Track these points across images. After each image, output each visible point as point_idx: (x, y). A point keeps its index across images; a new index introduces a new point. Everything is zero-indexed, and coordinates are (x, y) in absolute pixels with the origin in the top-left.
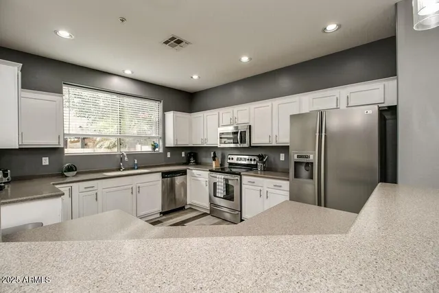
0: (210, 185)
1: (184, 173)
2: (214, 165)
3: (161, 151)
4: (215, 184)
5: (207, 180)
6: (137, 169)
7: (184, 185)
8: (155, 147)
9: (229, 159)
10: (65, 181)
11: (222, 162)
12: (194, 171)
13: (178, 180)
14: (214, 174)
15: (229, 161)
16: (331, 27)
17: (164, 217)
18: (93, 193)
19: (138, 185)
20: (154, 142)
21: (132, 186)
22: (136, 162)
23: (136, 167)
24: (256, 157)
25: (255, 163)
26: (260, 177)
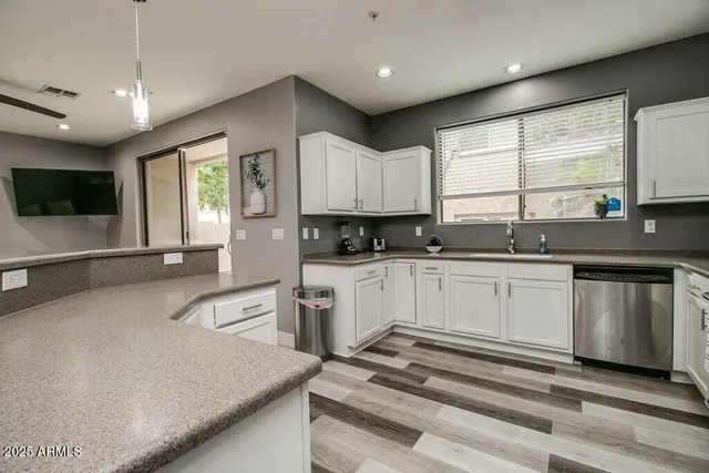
18: (437, 277)
19: (511, 280)
20: (604, 196)
21: (496, 280)
22: (543, 240)
23: (543, 250)
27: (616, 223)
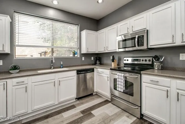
0: (110, 80)
1: (92, 70)
2: (113, 65)
3: (79, 56)
4: (115, 80)
5: (109, 76)
6: (63, 68)
7: (92, 79)
8: (74, 54)
9: (125, 60)
10: (10, 77)
11: (118, 63)
12: (99, 69)
13: (89, 75)
14: (114, 72)
15: (124, 62)
17: (78, 102)
18: (24, 86)
19: (59, 79)
20: (74, 51)
21: (54, 80)
22: (62, 63)
23: (62, 67)
24: (151, 59)
25: (150, 63)
26: (166, 76)
27: (77, 58)
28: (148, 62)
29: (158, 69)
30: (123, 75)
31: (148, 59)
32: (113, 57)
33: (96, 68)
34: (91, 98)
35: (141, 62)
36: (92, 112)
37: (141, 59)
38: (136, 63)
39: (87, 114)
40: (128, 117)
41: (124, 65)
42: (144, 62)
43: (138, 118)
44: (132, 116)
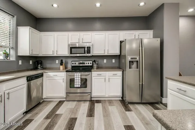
1: (41, 75)
2: (62, 68)
3: (14, 59)
5: (64, 78)
9: (73, 63)
12: (49, 73)
13: (38, 81)
15: (72, 65)
16: (142, 4)
17: (29, 115)
24: (91, 62)
25: (91, 65)
26: (104, 71)
28: (90, 65)
29: (96, 68)
30: (80, 74)
31: (90, 62)
32: (62, 61)
33: (45, 72)
34: (42, 106)
35: (86, 65)
36: (57, 113)
37: (86, 62)
38: (81, 65)
39: (54, 117)
40: (84, 103)
41: (72, 67)
42: (88, 65)
43: (89, 101)
44: (86, 102)
